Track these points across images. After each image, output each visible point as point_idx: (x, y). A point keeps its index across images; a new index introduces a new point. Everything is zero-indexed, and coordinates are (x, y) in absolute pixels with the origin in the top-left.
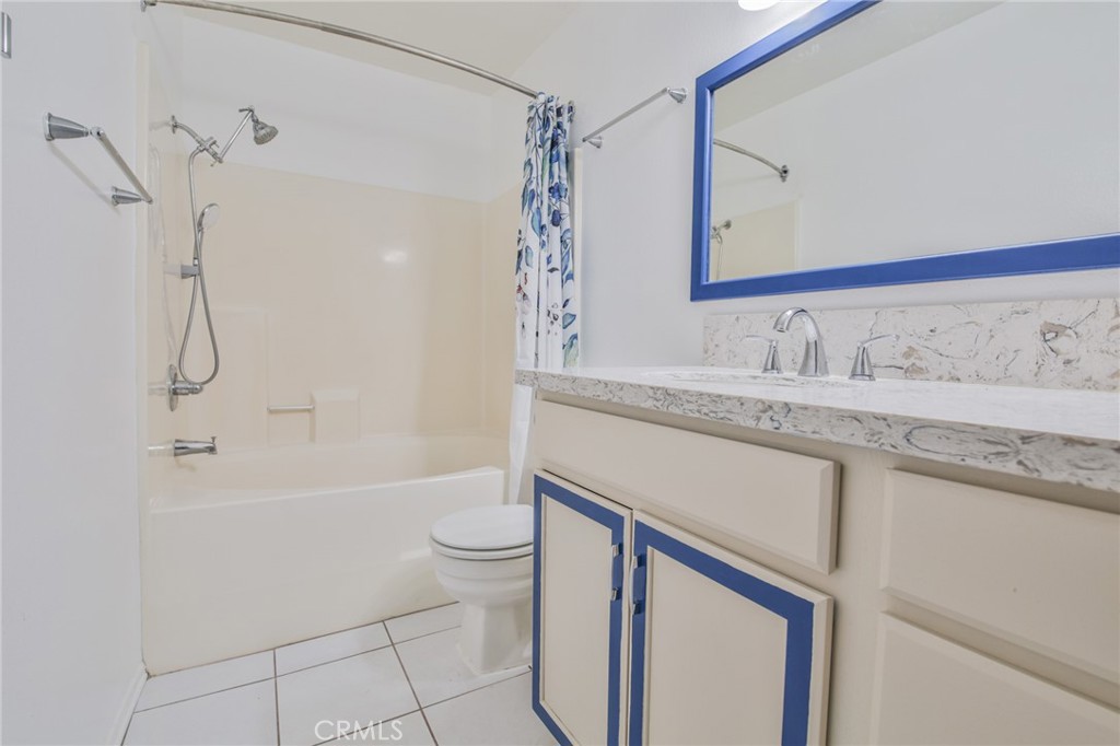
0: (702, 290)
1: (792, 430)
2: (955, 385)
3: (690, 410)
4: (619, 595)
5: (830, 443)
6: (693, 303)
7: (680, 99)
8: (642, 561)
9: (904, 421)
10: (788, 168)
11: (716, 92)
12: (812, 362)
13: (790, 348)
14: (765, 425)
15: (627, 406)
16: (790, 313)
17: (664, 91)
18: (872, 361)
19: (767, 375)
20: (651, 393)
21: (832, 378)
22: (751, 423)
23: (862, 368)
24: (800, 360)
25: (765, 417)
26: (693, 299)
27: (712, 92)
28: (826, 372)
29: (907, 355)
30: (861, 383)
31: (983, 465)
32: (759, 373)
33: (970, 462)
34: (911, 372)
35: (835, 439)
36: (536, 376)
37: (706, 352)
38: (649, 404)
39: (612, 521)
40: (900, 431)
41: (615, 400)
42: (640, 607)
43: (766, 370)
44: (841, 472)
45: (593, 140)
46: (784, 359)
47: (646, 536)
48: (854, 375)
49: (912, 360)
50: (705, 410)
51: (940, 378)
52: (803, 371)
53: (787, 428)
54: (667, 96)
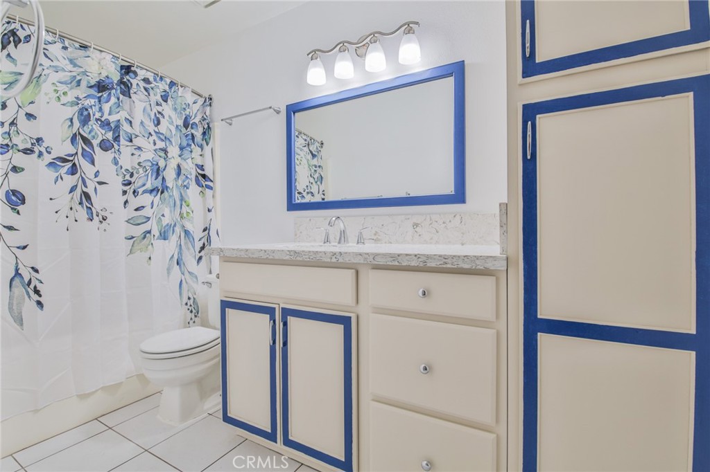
0: (292, 206)
1: (342, 261)
2: (390, 244)
3: (306, 258)
4: (274, 342)
5: (354, 263)
6: (289, 212)
7: (278, 112)
8: (285, 324)
9: (372, 254)
10: (324, 142)
11: (296, 114)
12: (343, 238)
13: (334, 233)
14: (334, 260)
15: (277, 259)
16: (334, 219)
17: (270, 108)
18: (364, 237)
19: (326, 244)
20: (288, 253)
21: (350, 244)
22: (329, 260)
23: (360, 241)
24: (338, 238)
25: (334, 258)
26: (288, 210)
27: (294, 113)
28: (348, 242)
29: (375, 235)
30: (360, 246)
31: (391, 264)
32: (322, 244)
33: (388, 263)
34: (376, 241)
35: (355, 262)
36: (221, 250)
37: (296, 235)
38: (287, 257)
39: (269, 311)
40: (372, 257)
41: (271, 257)
42: (285, 344)
43: (325, 243)
44: (357, 272)
45: (228, 121)
46: (331, 238)
47: (287, 313)
48: (358, 243)
49: (377, 236)
50: (311, 257)
51: (386, 243)
52: (339, 243)
53: (341, 260)
54: (272, 110)
